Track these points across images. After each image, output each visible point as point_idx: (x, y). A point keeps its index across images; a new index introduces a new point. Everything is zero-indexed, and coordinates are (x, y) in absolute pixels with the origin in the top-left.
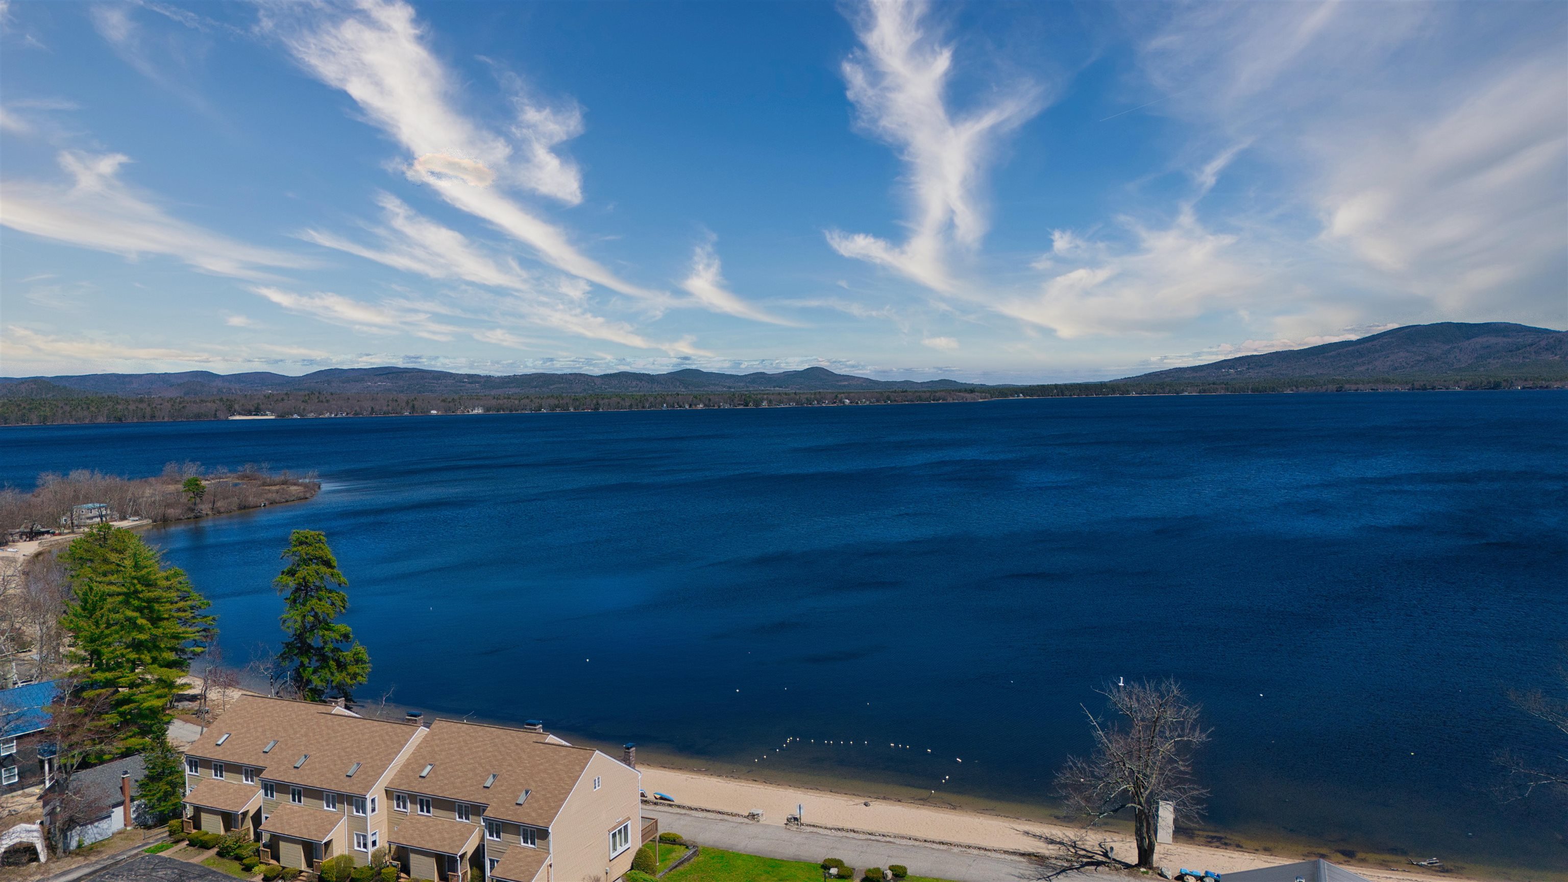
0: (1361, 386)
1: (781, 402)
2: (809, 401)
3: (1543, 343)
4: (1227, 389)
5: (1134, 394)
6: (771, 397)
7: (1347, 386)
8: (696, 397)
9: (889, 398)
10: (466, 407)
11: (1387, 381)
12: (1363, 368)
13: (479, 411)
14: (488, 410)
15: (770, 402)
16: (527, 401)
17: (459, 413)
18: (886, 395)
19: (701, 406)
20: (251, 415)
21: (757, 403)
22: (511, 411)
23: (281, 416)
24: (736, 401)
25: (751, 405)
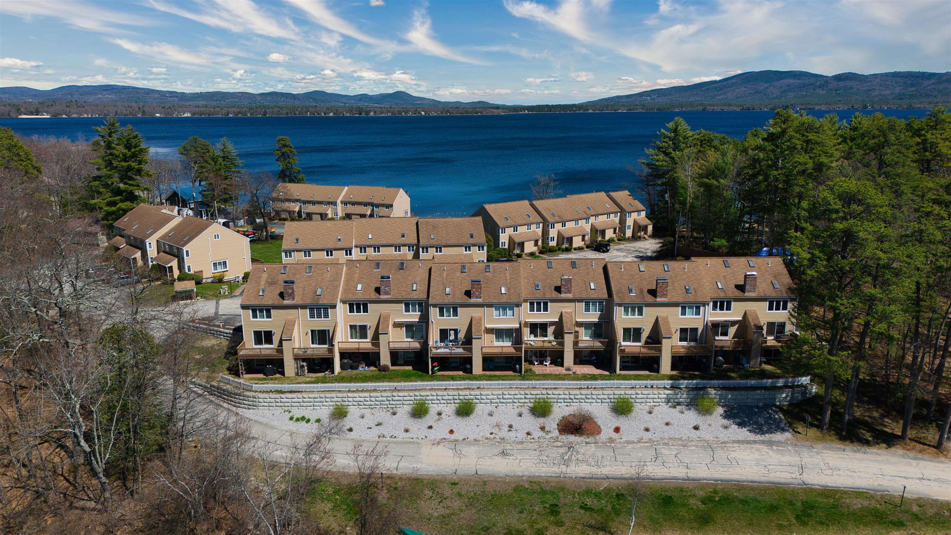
0: (716, 108)
1: (382, 113)
2: (400, 113)
3: (818, 83)
4: (643, 109)
5: (591, 111)
6: (375, 109)
7: (708, 107)
8: (328, 108)
9: (448, 112)
10: (179, 113)
11: (730, 105)
12: (720, 97)
13: (187, 115)
14: (194, 114)
15: (375, 112)
16: (219, 109)
17: (175, 116)
18: (446, 109)
19: (331, 114)
20: (33, 115)
21: (367, 113)
22: (209, 115)
23: (55, 116)
24: (354, 112)
25: (363, 115)
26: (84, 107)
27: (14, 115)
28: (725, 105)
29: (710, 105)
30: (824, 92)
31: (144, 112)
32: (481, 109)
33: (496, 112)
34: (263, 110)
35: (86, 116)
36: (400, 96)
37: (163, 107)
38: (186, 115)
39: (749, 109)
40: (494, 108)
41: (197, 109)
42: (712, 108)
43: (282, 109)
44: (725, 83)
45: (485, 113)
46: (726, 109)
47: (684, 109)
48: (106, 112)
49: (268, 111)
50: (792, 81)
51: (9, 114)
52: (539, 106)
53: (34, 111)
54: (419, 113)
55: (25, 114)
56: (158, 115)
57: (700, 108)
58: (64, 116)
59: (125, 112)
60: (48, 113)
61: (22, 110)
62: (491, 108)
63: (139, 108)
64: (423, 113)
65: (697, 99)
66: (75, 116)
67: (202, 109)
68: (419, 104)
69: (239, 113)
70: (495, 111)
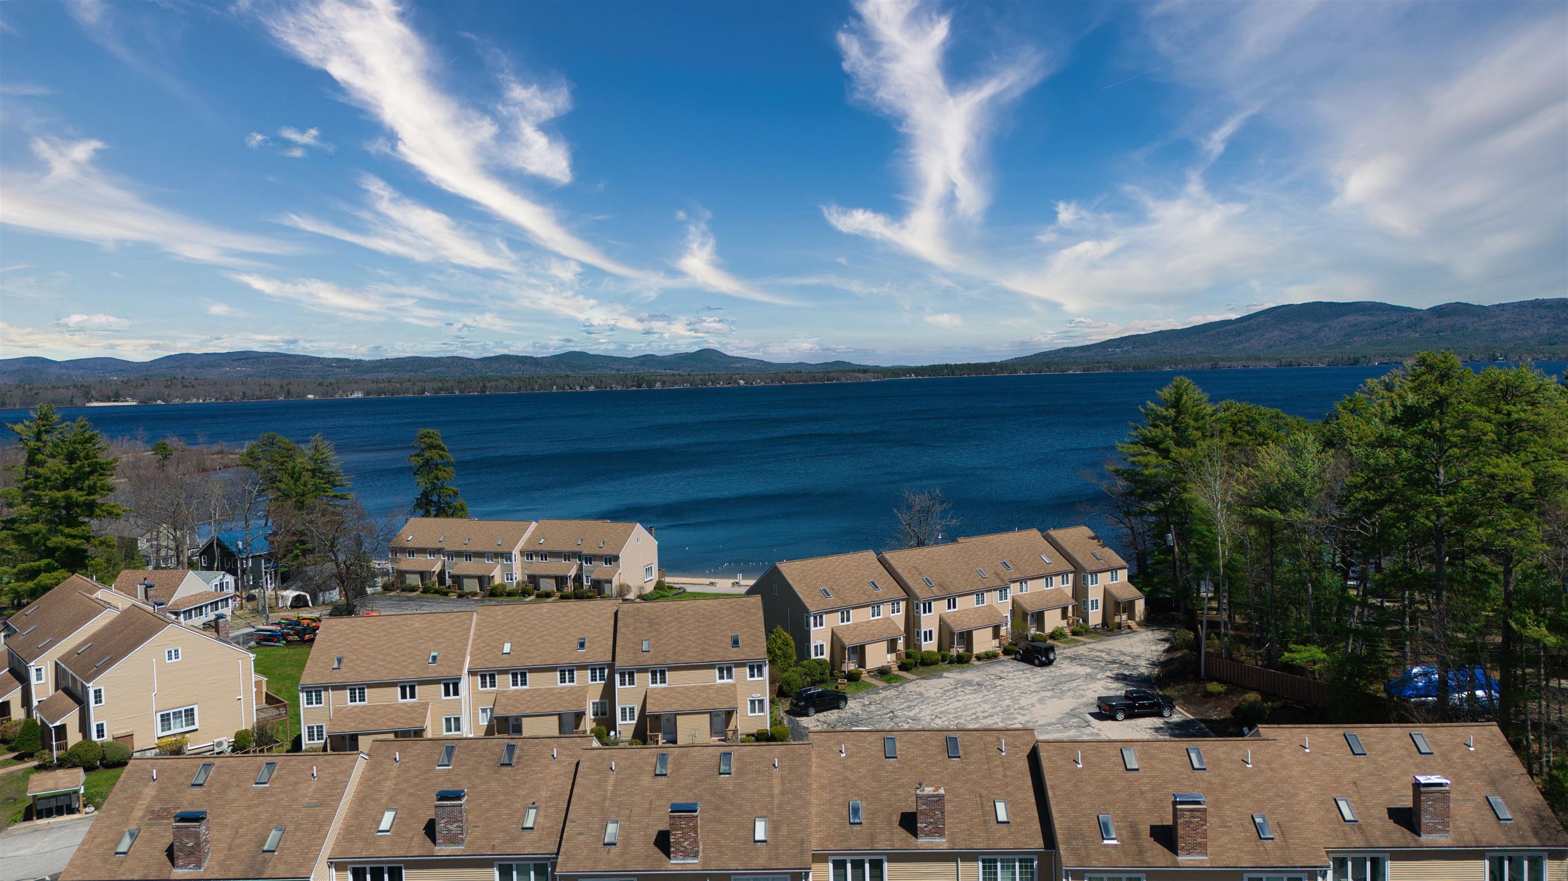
0: (1234, 364)
1: (674, 383)
2: (704, 382)
3: (1405, 321)
5: (1021, 373)
6: (665, 379)
7: (1221, 364)
8: (587, 379)
9: (783, 379)
10: (344, 392)
11: (1258, 359)
12: (1240, 347)
13: (358, 395)
14: (368, 393)
15: (664, 383)
16: (409, 384)
17: (337, 397)
18: (780, 375)
19: (592, 388)
20: (110, 401)
21: (651, 384)
22: (393, 394)
23: (144, 402)
24: (629, 383)
25: (644, 387)
26: (193, 386)
27: (78, 402)
28: (1249, 358)
29: (1223, 360)
30: (1417, 335)
31: (289, 392)
32: (837, 374)
33: (862, 377)
34: (481, 384)
35: (194, 401)
36: (706, 356)
37: (321, 384)
38: (355, 396)
39: (1290, 365)
40: (859, 371)
41: (374, 386)
42: (1227, 364)
43: (511, 381)
44: (1245, 324)
45: (844, 380)
46: (1252, 365)
47: (1180, 366)
48: (227, 393)
49: (488, 385)
50: (1360, 318)
51: (71, 401)
52: (934, 366)
53: (111, 394)
54: (736, 382)
55: (97, 400)
56: (311, 396)
57: (1208, 365)
58: (159, 402)
59: (258, 393)
60: (133, 397)
61: (94, 393)
62: (854, 371)
63: (282, 387)
64: (742, 382)
65: (1201, 350)
66: (177, 401)
67: (382, 386)
68: (738, 368)
69: (441, 389)
70: (860, 375)
